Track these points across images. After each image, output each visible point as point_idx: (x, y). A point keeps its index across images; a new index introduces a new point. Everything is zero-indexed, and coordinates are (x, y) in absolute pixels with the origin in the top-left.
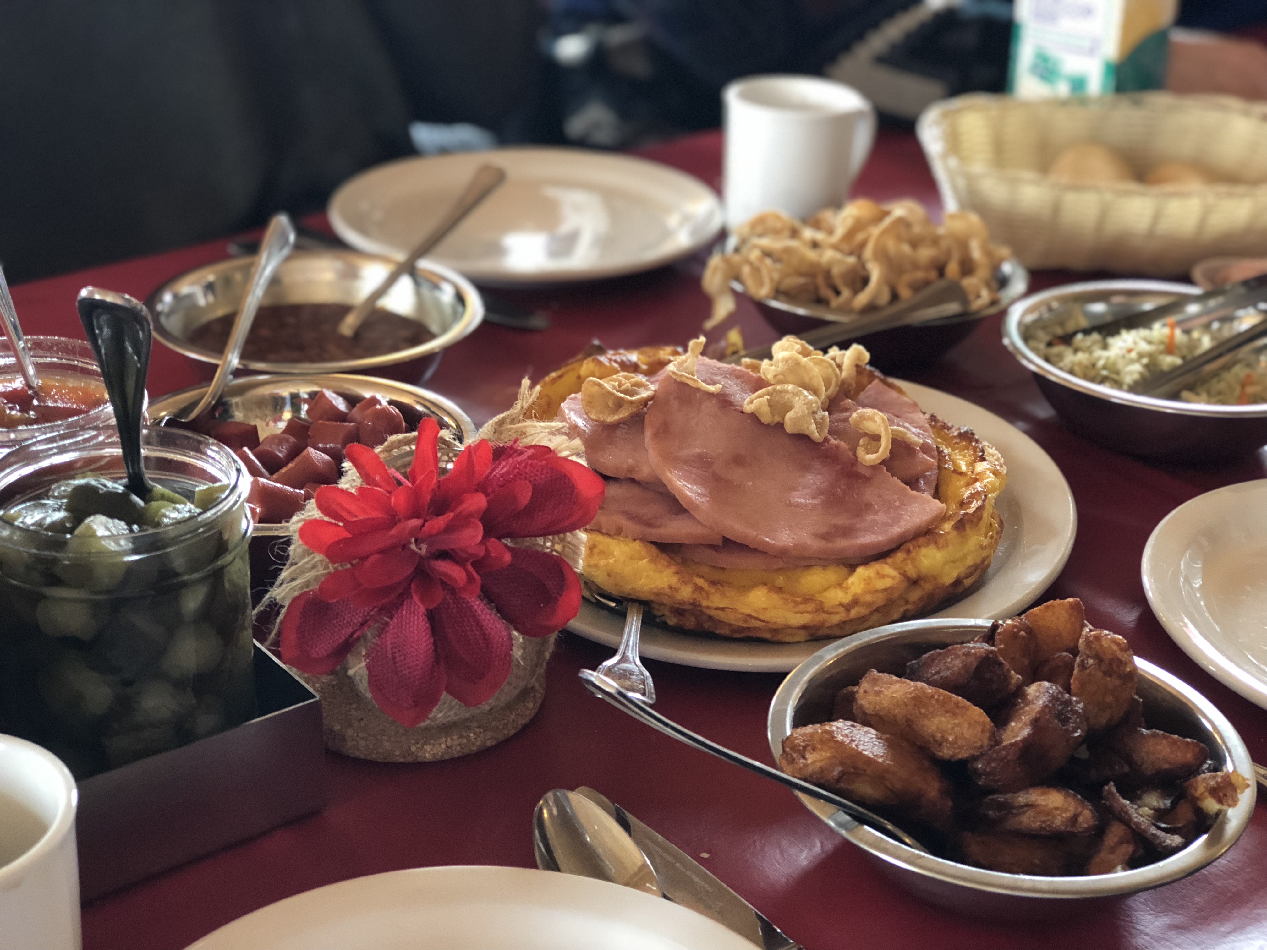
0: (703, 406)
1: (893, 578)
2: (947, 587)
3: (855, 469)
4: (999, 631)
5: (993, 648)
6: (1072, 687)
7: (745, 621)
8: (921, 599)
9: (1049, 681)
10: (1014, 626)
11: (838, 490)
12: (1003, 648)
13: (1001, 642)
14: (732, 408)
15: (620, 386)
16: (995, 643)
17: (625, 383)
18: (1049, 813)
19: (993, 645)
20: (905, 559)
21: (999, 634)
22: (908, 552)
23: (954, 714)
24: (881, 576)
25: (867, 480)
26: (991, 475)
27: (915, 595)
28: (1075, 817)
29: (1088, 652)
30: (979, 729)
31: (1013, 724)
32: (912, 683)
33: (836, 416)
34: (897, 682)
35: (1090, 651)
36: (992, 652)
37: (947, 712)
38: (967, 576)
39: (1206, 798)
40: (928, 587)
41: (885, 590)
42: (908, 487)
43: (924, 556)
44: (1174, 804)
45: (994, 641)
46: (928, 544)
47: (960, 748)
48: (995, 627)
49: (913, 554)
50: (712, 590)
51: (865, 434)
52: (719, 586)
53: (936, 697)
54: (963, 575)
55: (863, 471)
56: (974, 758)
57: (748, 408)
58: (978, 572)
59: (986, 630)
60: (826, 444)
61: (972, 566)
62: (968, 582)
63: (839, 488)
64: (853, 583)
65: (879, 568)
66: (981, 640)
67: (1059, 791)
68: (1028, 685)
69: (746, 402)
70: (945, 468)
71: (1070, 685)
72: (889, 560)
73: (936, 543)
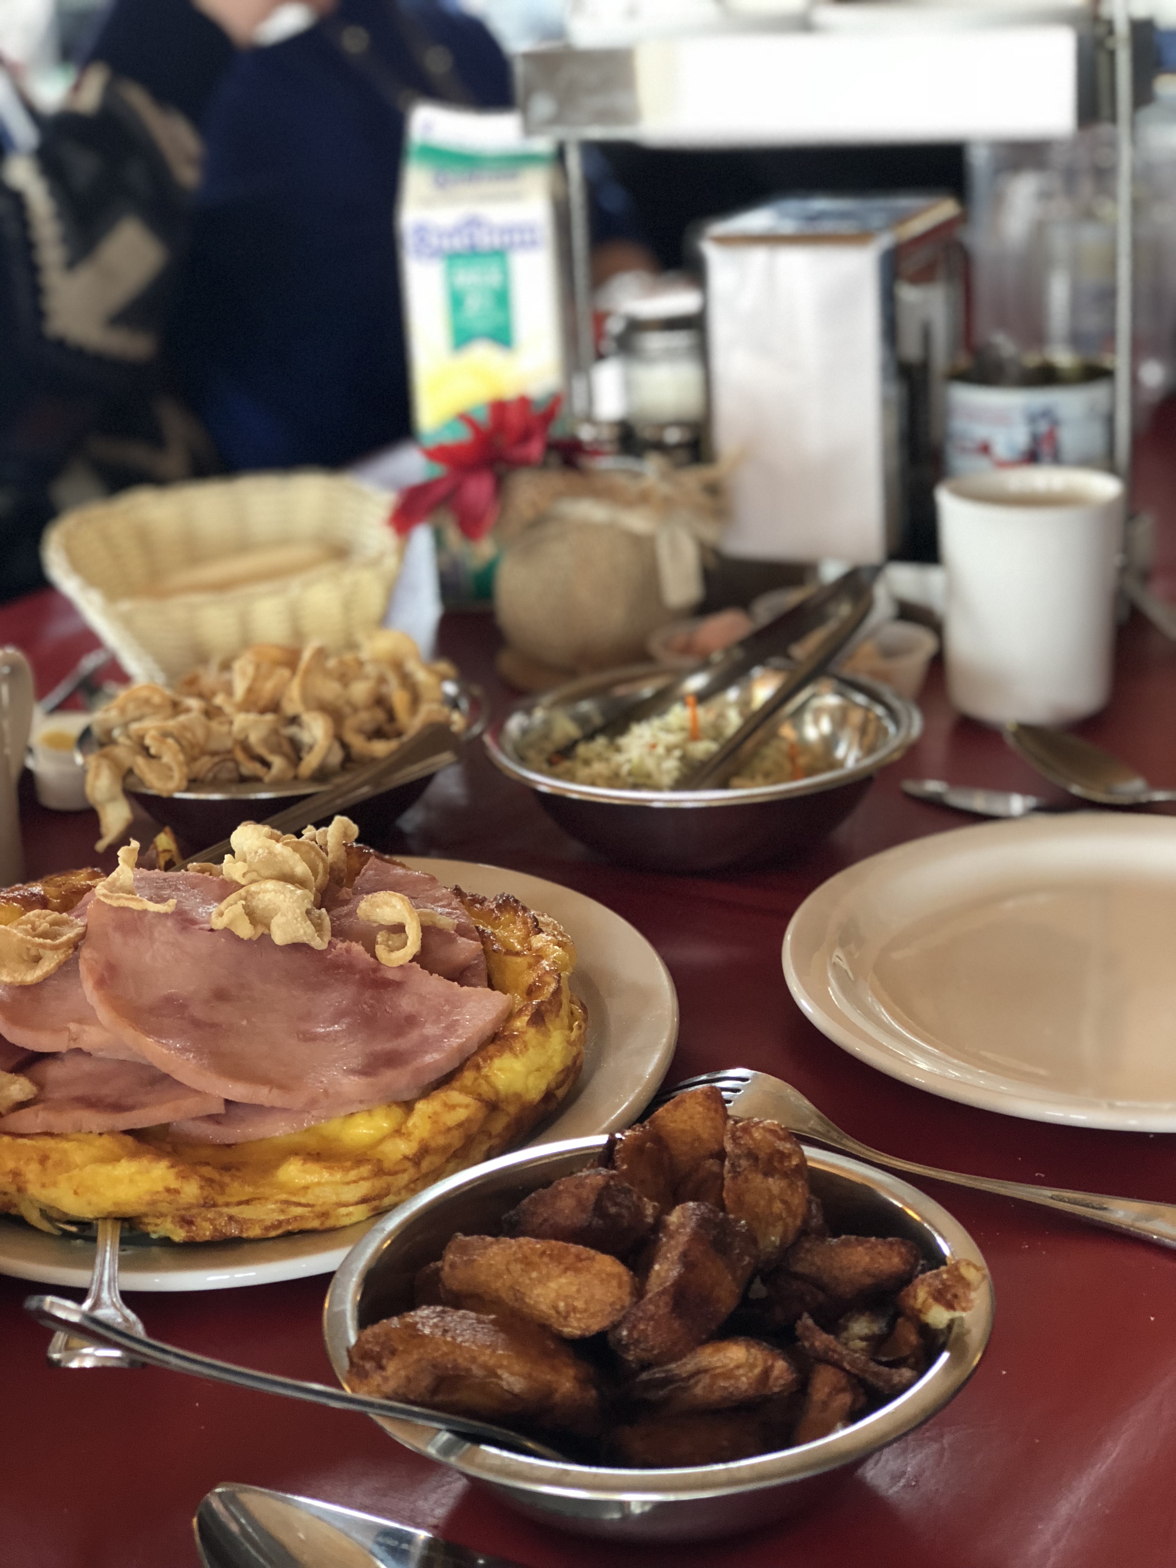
0: (156, 935)
1: (467, 1106)
2: (535, 1106)
3: (379, 975)
4: (617, 1147)
5: (614, 1172)
6: (727, 1202)
7: (283, 1211)
8: (507, 1127)
9: (694, 1200)
10: (636, 1138)
11: (365, 1006)
12: (626, 1169)
13: (623, 1161)
14: (197, 927)
15: (34, 929)
16: (616, 1165)
17: (41, 924)
18: (728, 1374)
19: (614, 1168)
20: (476, 1079)
21: (619, 1151)
22: (478, 1068)
23: (577, 1271)
24: (452, 1107)
25: (397, 985)
26: (556, 947)
27: (499, 1125)
28: (766, 1373)
29: (738, 1151)
30: (614, 1283)
31: (657, 1267)
32: (513, 1241)
33: (337, 912)
34: (492, 1243)
35: (740, 1149)
36: (612, 1177)
37: (566, 1269)
38: (559, 1085)
39: (930, 1307)
40: (512, 1109)
41: (460, 1125)
42: (456, 983)
43: (499, 1070)
44: (892, 1326)
45: (614, 1162)
46: (501, 1052)
47: (593, 1315)
48: (612, 1142)
49: (485, 1071)
50: (227, 1179)
51: (381, 927)
52: (233, 1171)
53: (548, 1252)
54: (553, 1085)
55: (391, 975)
56: (616, 1326)
57: (218, 923)
58: (572, 1076)
59: (601, 1150)
60: (333, 950)
61: (563, 1071)
62: (560, 1093)
63: (366, 1003)
64: (414, 1125)
65: (444, 1098)
66: (596, 1164)
67: (736, 1343)
68: (668, 1212)
69: (213, 916)
70: (494, 951)
71: (722, 1200)
72: (456, 1084)
73: (511, 1049)
